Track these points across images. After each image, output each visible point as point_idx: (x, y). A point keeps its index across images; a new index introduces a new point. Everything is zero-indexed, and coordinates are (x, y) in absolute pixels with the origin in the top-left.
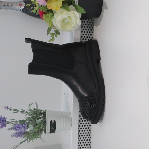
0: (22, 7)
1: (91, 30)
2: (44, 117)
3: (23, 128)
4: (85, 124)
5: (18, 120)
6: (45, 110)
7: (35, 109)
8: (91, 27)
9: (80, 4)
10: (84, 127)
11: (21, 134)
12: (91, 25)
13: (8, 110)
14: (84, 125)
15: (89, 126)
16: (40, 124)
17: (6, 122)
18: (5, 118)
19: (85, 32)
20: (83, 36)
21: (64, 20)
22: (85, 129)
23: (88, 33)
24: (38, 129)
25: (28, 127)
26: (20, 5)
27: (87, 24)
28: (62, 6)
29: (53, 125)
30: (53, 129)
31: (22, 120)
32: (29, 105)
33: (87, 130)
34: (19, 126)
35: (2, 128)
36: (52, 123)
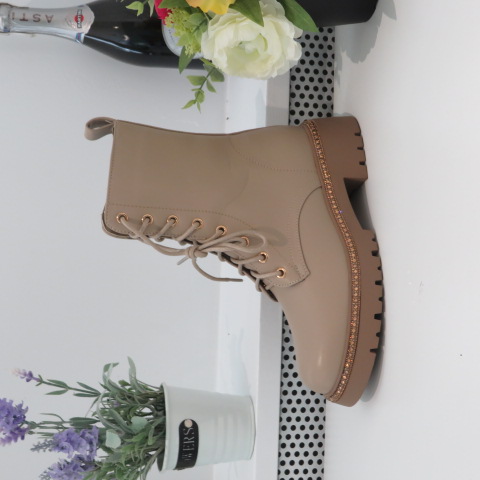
0: (86, 28)
3: (84, 442)
4: (302, 439)
5: (67, 419)
6: (162, 387)
7: (124, 384)
10: (297, 448)
11: (74, 469)
14: (297, 442)
15: (316, 448)
16: (145, 434)
17: (27, 423)
18: (24, 407)
22: (302, 457)
24: (136, 450)
25: (101, 442)
26: (79, 19)
27: (311, 85)
30: (187, 452)
31: (83, 416)
32: (107, 368)
33: (311, 462)
34: (73, 438)
35: (13, 442)
36: (187, 429)
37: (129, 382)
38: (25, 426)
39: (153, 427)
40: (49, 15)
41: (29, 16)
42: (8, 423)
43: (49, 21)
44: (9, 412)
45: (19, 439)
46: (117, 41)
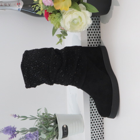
0: (21, 7)
1: (97, 27)
2: (54, 121)
3: (35, 136)
7: (43, 114)
8: (97, 24)
9: (88, 1)
10: (95, 128)
12: (97, 22)
13: (17, 118)
15: (101, 127)
16: (52, 131)
17: (16, 132)
18: (15, 127)
19: (90, 30)
20: (89, 34)
21: (73, 20)
22: (97, 130)
23: (94, 31)
25: (40, 135)
26: (19, 4)
28: (71, 6)
29: (65, 130)
31: (33, 127)
32: (38, 110)
33: (99, 131)
34: (31, 136)
35: (13, 138)
36: (65, 128)
37: (45, 113)
38: (16, 133)
39: (55, 129)
40: (9, 3)
41: (3, 4)
42: (10, 133)
43: (9, 5)
44: (11, 130)
45: (15, 137)
46: (30, 10)
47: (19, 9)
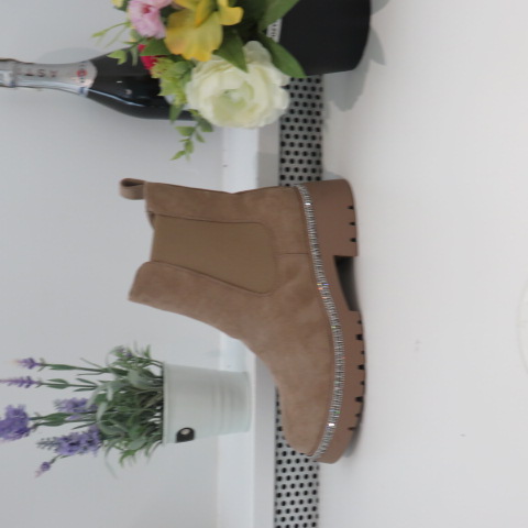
43: (54, 76)
47: (82, 91)
